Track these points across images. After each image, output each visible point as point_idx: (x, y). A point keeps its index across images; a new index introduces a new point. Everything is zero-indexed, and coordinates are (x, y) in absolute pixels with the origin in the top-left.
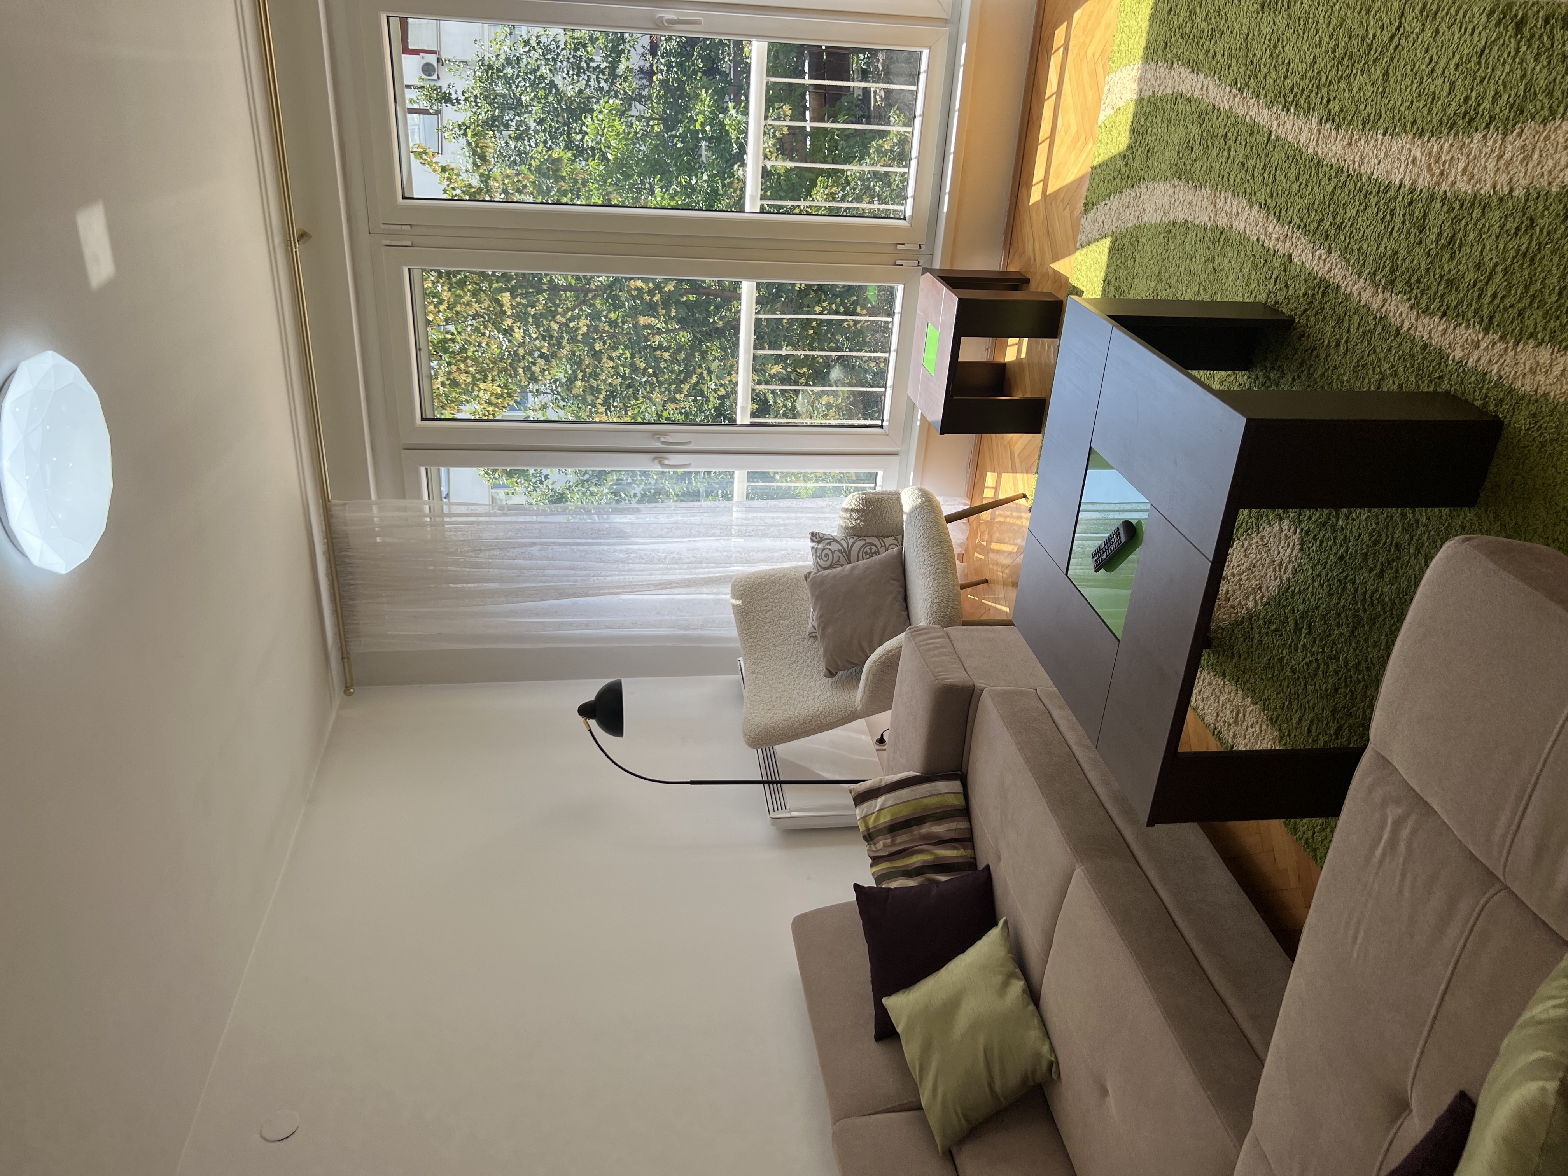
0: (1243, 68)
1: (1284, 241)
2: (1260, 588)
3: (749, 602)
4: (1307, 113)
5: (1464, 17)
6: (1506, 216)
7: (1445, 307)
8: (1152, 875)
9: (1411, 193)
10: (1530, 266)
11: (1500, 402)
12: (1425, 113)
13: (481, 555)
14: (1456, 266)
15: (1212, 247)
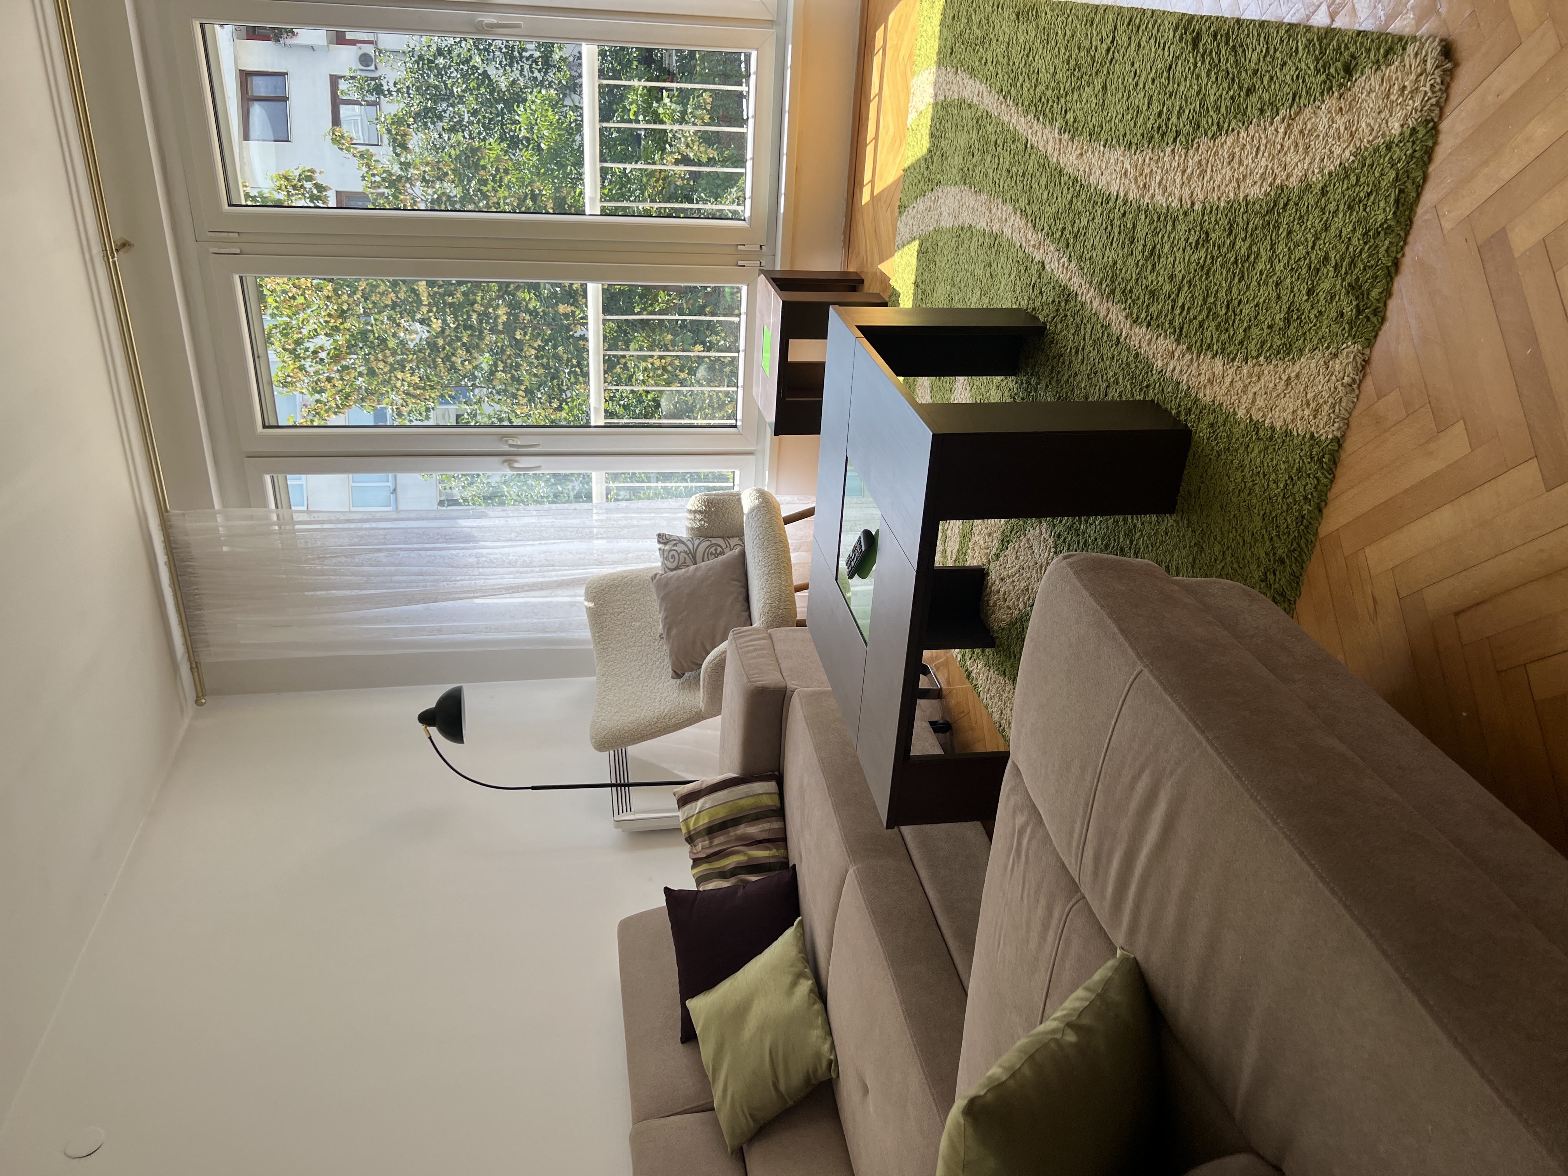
0: (1006, 76)
1: (1039, 249)
2: (1028, 589)
3: (601, 605)
4: (1052, 120)
5: (1158, 31)
6: (1190, 230)
7: (1149, 318)
8: (923, 874)
9: (1125, 204)
10: (1206, 279)
11: (1189, 411)
12: (1132, 125)
13: (327, 562)
14: (1157, 278)
15: (989, 252)
